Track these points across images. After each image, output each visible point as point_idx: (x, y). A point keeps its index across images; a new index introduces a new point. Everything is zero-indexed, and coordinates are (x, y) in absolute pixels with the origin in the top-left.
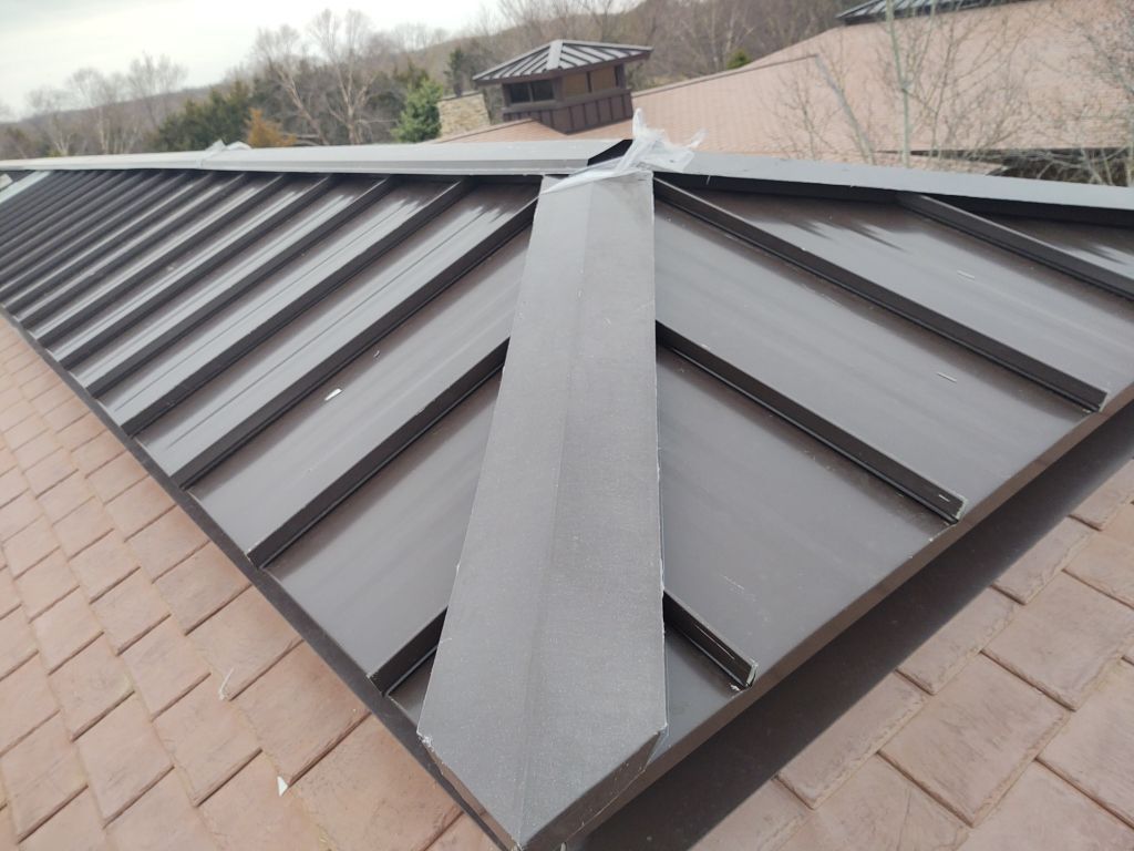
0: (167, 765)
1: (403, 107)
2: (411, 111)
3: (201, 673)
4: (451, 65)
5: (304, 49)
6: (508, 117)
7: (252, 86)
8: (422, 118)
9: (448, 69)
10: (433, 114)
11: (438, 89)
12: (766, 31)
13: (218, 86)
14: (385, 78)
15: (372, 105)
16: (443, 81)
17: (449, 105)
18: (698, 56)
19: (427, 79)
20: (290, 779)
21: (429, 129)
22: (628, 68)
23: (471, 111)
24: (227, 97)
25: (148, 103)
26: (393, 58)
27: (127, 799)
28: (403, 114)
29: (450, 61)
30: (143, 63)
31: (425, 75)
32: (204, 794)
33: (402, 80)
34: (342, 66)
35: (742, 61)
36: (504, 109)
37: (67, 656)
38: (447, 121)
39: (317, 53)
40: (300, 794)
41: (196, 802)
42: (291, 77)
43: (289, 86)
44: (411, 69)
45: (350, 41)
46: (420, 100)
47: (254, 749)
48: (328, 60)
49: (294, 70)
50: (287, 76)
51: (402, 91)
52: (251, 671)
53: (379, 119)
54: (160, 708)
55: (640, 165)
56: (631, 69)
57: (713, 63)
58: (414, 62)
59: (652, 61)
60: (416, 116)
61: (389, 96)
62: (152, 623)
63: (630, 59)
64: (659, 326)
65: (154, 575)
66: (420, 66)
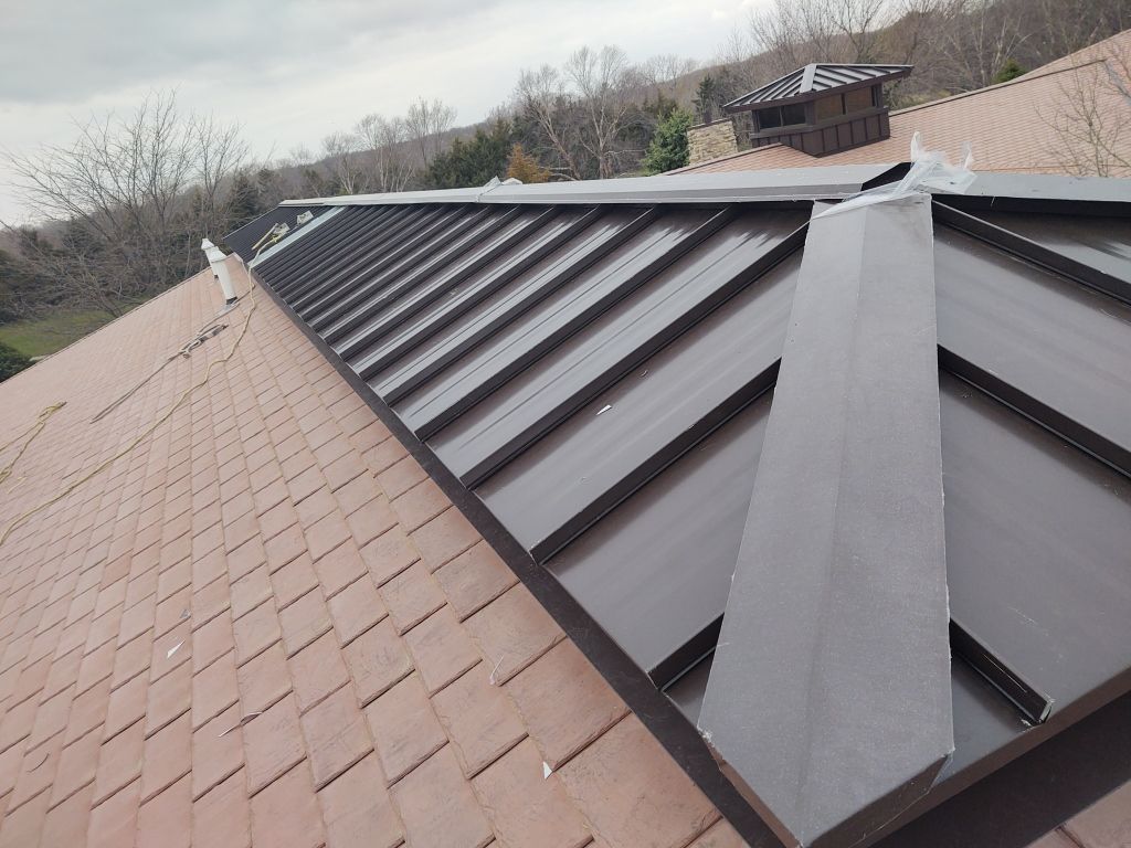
0: (443, 739)
1: (652, 137)
2: (659, 140)
3: (474, 659)
4: (700, 94)
5: (561, 87)
6: (757, 143)
7: (512, 124)
8: (670, 147)
9: (696, 98)
10: (681, 142)
11: (688, 118)
12: (1043, 38)
13: (482, 124)
14: (636, 110)
15: (622, 136)
16: (692, 110)
17: (698, 134)
18: (964, 70)
19: (677, 109)
20: (554, 765)
21: (676, 158)
22: (886, 86)
23: (720, 138)
24: (489, 134)
25: (421, 143)
26: (645, 90)
27: (407, 766)
28: (651, 144)
29: (700, 90)
30: (419, 108)
31: (674, 105)
32: (476, 769)
33: (653, 111)
34: (595, 100)
35: (1014, 72)
36: (753, 135)
37: (357, 633)
38: (695, 150)
39: (574, 90)
40: (564, 780)
41: (469, 776)
42: (548, 113)
43: (546, 122)
44: (661, 100)
45: (605, 77)
46: (669, 129)
47: (521, 733)
48: (583, 95)
49: (551, 108)
50: (544, 113)
51: (652, 122)
52: (519, 662)
53: (629, 149)
54: (437, 686)
55: (920, 188)
56: (888, 88)
57: (981, 77)
58: (664, 93)
59: (912, 79)
60: (664, 145)
61: (639, 127)
62: (431, 610)
63: (889, 77)
64: (941, 350)
65: (433, 566)
66: (669, 96)
